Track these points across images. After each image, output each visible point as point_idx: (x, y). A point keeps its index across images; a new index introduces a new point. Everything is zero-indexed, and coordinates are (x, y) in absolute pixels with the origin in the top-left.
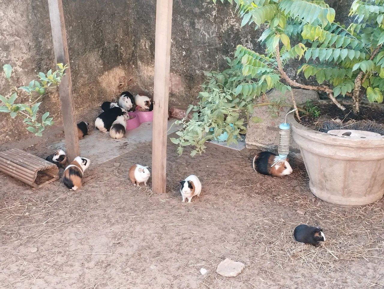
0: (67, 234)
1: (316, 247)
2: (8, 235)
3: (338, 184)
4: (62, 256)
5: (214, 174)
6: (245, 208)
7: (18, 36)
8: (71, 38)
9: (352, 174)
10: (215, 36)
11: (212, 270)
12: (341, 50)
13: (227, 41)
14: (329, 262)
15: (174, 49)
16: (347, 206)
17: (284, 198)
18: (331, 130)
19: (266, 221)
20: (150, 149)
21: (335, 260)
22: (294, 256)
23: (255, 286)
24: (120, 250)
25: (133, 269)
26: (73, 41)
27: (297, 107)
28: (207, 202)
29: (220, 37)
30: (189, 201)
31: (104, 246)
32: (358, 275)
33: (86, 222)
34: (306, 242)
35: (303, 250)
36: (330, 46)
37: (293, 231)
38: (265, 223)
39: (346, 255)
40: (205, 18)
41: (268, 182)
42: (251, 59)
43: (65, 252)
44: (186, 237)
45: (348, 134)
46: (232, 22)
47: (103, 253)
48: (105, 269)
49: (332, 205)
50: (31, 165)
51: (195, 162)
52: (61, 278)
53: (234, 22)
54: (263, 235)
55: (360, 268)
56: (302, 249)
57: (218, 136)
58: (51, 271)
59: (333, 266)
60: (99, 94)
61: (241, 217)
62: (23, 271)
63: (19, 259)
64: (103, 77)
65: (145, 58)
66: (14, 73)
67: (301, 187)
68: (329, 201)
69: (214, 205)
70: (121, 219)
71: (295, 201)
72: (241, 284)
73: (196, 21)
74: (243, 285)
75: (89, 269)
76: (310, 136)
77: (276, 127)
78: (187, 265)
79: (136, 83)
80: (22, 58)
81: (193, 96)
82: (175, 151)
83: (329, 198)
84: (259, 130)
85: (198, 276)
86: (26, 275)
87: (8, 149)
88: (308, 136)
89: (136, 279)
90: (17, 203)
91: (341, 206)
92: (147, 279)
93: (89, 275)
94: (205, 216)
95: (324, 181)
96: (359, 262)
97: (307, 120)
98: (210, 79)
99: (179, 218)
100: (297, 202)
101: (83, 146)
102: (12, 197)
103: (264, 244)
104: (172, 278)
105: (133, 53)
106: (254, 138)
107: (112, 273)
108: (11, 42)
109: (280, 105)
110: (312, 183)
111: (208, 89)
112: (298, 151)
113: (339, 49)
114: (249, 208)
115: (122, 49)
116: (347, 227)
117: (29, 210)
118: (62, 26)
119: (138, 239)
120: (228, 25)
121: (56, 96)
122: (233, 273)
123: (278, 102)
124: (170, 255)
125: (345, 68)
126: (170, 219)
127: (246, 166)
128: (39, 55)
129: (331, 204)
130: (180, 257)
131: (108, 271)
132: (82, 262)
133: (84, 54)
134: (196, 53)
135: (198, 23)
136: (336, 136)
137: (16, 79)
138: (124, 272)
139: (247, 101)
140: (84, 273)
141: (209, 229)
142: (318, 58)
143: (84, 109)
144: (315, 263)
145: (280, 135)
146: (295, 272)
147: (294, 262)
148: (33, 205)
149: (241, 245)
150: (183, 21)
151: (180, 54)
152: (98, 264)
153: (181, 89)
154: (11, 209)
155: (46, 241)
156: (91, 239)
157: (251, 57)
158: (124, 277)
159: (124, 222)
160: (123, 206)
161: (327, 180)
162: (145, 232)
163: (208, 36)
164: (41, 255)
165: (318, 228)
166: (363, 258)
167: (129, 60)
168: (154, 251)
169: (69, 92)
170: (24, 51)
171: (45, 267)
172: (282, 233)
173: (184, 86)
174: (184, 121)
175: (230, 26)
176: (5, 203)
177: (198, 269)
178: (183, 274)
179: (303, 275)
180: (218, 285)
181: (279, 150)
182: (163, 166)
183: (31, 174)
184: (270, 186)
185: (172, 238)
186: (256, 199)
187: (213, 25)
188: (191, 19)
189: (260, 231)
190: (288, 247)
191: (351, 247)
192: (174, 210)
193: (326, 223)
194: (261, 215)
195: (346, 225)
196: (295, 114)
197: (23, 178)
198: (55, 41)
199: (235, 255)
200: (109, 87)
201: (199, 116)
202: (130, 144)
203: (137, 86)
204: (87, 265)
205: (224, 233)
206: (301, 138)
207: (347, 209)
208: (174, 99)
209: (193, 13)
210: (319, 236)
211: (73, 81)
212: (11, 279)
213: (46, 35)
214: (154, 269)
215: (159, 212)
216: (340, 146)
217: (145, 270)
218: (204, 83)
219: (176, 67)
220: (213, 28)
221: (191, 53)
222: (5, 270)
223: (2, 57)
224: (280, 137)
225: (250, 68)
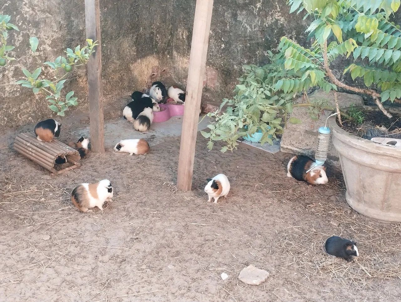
0: (83, 224)
1: (348, 261)
2: (21, 220)
3: (378, 197)
4: (76, 247)
5: (244, 176)
6: (274, 213)
7: (49, 13)
8: (106, 20)
9: (394, 187)
10: (258, 30)
11: (233, 276)
12: (393, 51)
13: (269, 36)
14: (361, 279)
15: (212, 41)
16: (385, 221)
17: (318, 206)
18: (375, 137)
19: (297, 230)
20: (178, 144)
21: (367, 278)
22: (323, 269)
23: (279, 297)
24: (137, 246)
25: (149, 267)
26: (107, 23)
27: (340, 110)
28: (234, 204)
29: (262, 31)
30: (216, 201)
31: (121, 240)
32: (392, 296)
33: (104, 213)
34: (338, 255)
35: (334, 264)
36: (382, 46)
37: (325, 242)
38: (294, 231)
39: (381, 273)
40: (249, 10)
41: (302, 189)
42: (296, 53)
43: (79, 242)
44: (208, 238)
45: (393, 144)
46: (277, 16)
47: (119, 247)
48: (120, 265)
49: (369, 219)
50: (51, 149)
51: (224, 161)
52: (72, 269)
53: (280, 16)
54: (291, 244)
55: (395, 288)
56: (333, 262)
57: (251, 133)
58: (63, 261)
59: (365, 283)
60: (129, 83)
61: (269, 223)
62: (33, 258)
63: (30, 245)
64: (136, 65)
65: (182, 48)
66: (43, 52)
67: (336, 197)
68: (365, 214)
69: (242, 208)
70: (141, 214)
71: (329, 211)
72: (263, 293)
73: (239, 12)
74: (266, 295)
75: (103, 262)
76: (352, 142)
77: (315, 131)
78: (207, 268)
79: (169, 74)
80: (52, 37)
81: (228, 93)
82: (204, 148)
83: (366, 211)
84: (296, 133)
85: (218, 281)
86: (36, 263)
87: (29, 131)
88: (349, 141)
89: (151, 277)
90: (34, 188)
91: (379, 221)
92: (164, 279)
93: (102, 269)
94: (231, 218)
95: (363, 192)
96: (394, 282)
97: (349, 125)
98: (249, 72)
99: (203, 218)
100: (330, 212)
101: (108, 134)
102: (29, 181)
103: (292, 253)
104: (190, 280)
105: (169, 43)
106: (290, 142)
107: (126, 268)
108: (42, 19)
109: (321, 108)
110: (349, 194)
111: (246, 83)
112: (337, 159)
113: (392, 50)
114: (279, 214)
115: (158, 37)
116: (383, 244)
117: (45, 196)
118: (96, 5)
119: (158, 236)
120: (272, 19)
121: (84, 80)
122: (256, 281)
123: (320, 104)
124: (190, 256)
125: (396, 72)
126: (194, 219)
127: (279, 171)
128: (70, 35)
129: (368, 217)
130: (201, 259)
131: (123, 267)
132: (96, 254)
133: (117, 39)
134: (236, 46)
135: (240, 14)
136: (379, 144)
137: (44, 58)
138: (140, 269)
139: (286, 99)
140: (97, 266)
141: (233, 232)
142: (367, 58)
143: (112, 96)
144: (346, 279)
145: (319, 139)
146: (324, 286)
147: (323, 276)
148: (50, 191)
149: (268, 252)
150: (225, 11)
151: (218, 47)
152: (113, 258)
153: (216, 84)
154: (26, 192)
155: (60, 229)
156: (108, 231)
157: (295, 50)
158: (140, 274)
159: (144, 217)
160: (144, 200)
161: (366, 192)
162: (166, 229)
163: (250, 29)
164: (53, 244)
165: (351, 241)
166: (399, 278)
167: (164, 50)
168: (174, 250)
169: (98, 76)
170: (55, 29)
171: (56, 256)
172: (313, 244)
173: (220, 81)
174: (217, 114)
175: (274, 20)
176: (21, 186)
177: (219, 274)
178: (203, 277)
179: (332, 290)
180: (239, 292)
181: (316, 155)
182: (190, 162)
183: (51, 159)
184: (303, 193)
185: (193, 238)
186: (287, 206)
187: (256, 18)
188: (234, 10)
189: (289, 239)
190: (318, 259)
191: (386, 265)
192: (198, 209)
193: (360, 237)
194: (291, 222)
195: (382, 241)
196: (337, 118)
197: (42, 161)
198: (88, 20)
199: (260, 262)
200: (141, 76)
201: (233, 111)
202: (158, 137)
203: (171, 78)
204: (101, 258)
205: (250, 238)
206: (341, 144)
207: (385, 225)
208: (208, 94)
209: (236, 4)
210: (351, 250)
211: (103, 66)
212: (20, 266)
213: (79, 15)
214: (172, 269)
215: (183, 210)
216: (383, 155)
217: (161, 269)
218: (242, 77)
219: (213, 61)
220: (256, 21)
221: (230, 47)
222: (14, 256)
223: (32, 34)
224: (319, 142)
225: (293, 61)
